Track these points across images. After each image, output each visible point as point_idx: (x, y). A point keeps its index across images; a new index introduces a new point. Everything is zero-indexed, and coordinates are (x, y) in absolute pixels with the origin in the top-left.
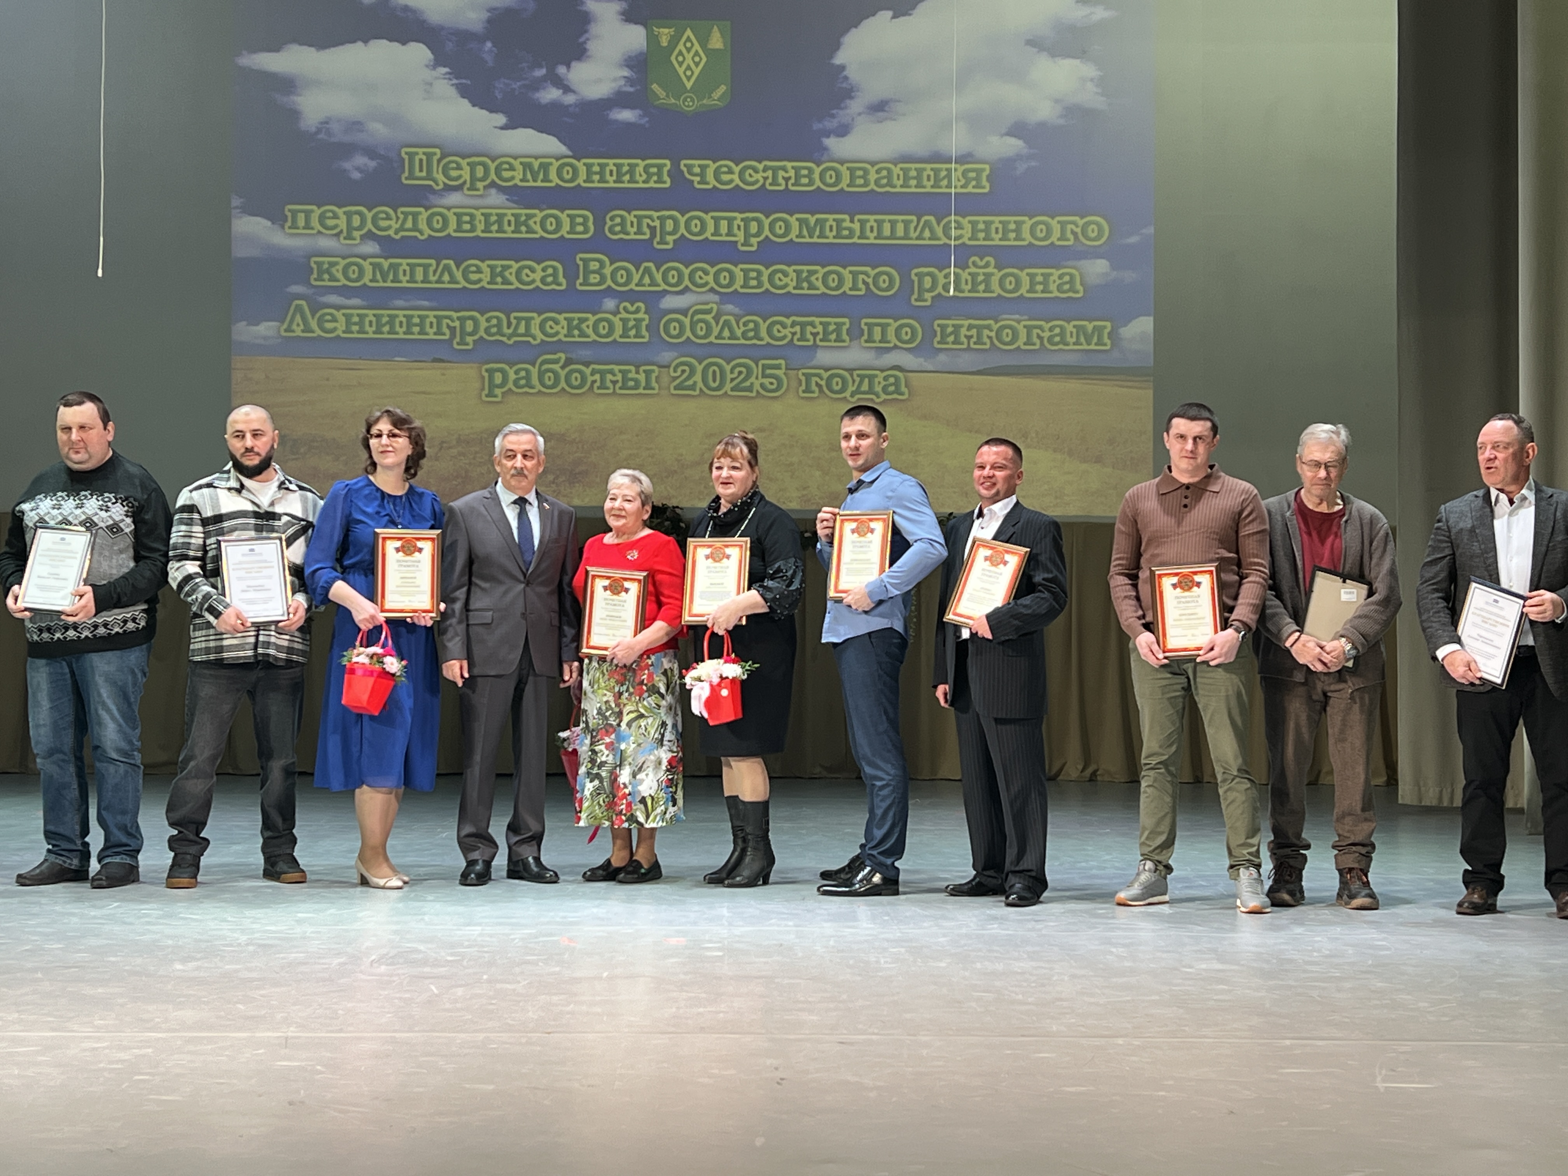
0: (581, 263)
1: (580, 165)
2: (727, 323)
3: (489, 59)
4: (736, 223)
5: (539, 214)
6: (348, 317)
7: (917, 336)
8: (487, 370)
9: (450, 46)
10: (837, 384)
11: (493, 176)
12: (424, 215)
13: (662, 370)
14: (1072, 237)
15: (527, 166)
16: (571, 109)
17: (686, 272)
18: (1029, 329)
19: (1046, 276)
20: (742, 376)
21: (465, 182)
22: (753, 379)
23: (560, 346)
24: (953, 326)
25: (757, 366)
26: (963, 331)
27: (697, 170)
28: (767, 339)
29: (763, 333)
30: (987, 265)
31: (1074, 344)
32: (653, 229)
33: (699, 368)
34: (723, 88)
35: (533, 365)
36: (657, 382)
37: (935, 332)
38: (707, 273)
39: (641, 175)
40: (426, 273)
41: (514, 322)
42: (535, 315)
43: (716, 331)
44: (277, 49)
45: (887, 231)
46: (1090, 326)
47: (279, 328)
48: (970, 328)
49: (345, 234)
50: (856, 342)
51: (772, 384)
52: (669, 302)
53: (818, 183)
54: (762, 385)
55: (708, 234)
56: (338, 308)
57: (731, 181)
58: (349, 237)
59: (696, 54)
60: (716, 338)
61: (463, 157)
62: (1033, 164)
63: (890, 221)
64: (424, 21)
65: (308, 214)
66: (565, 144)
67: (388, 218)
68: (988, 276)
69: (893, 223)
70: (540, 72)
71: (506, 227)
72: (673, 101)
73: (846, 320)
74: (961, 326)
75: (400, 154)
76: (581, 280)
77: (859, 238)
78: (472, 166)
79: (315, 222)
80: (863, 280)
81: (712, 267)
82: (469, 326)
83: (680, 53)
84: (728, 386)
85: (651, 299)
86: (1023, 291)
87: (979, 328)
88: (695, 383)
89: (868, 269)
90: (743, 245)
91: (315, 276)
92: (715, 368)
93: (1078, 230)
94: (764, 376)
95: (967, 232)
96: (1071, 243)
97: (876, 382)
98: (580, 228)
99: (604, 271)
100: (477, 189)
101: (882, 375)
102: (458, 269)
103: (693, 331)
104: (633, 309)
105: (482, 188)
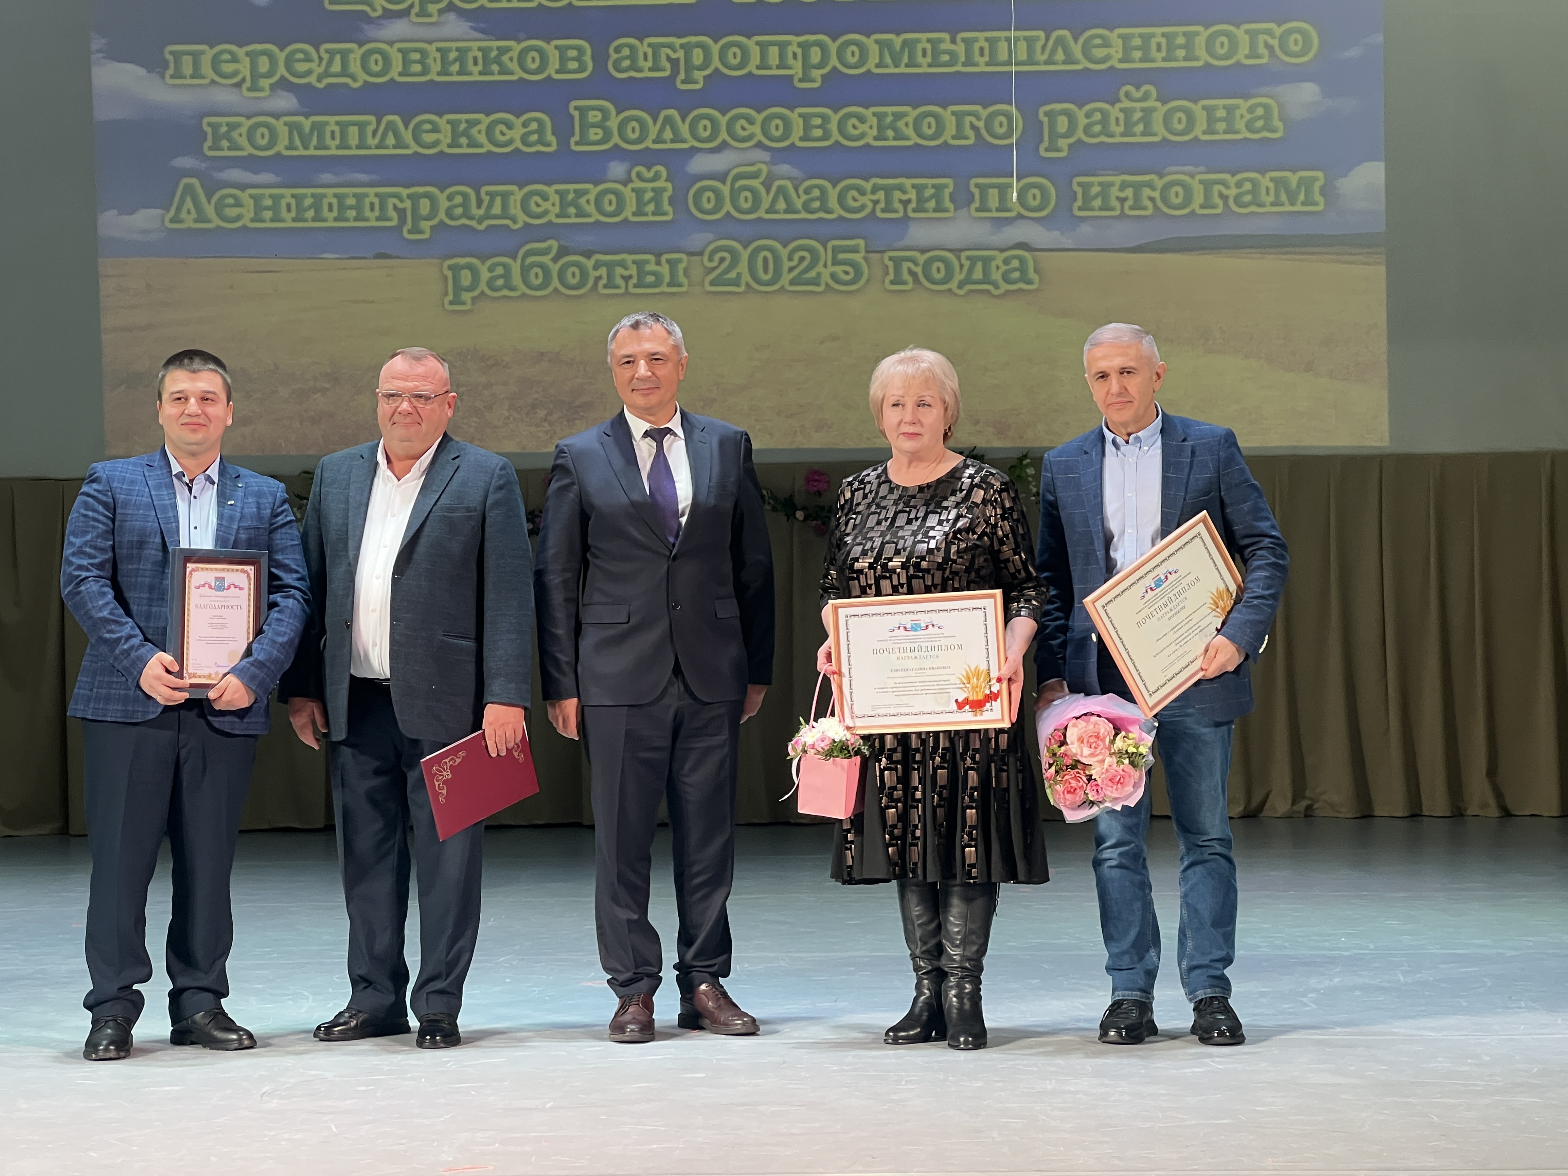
0: (576, 114)
2: (781, 190)
4: (790, 49)
5: (516, 47)
6: (256, 199)
7: (1049, 201)
8: (450, 268)
10: (938, 271)
12: (357, 53)
13: (693, 258)
14: (1266, 53)
17: (723, 120)
18: (1207, 185)
19: (1230, 110)
20: (805, 264)
21: (412, 6)
22: (819, 268)
23: (548, 231)
24: (1100, 184)
25: (825, 249)
26: (1115, 192)
28: (839, 212)
29: (833, 203)
30: (1146, 97)
31: (1272, 204)
32: (674, 63)
33: (745, 255)
35: (514, 257)
36: (685, 275)
37: (1075, 193)
38: (752, 122)
40: (362, 135)
41: (486, 199)
42: (514, 188)
43: (766, 202)
45: (1003, 54)
46: (1293, 179)
47: (163, 216)
48: (1123, 186)
49: (248, 84)
50: (963, 212)
51: (847, 273)
52: (699, 164)
54: (833, 276)
55: (752, 67)
56: (243, 187)
58: (254, 88)
60: (767, 212)
63: (1006, 39)
65: (196, 56)
67: (308, 60)
68: (1148, 113)
69: (1011, 43)
71: (471, 67)
73: (948, 181)
74: (1111, 184)
76: (577, 138)
77: (964, 65)
79: (206, 68)
80: (971, 124)
81: (759, 112)
82: (425, 206)
84: (786, 278)
85: (675, 160)
86: (1198, 132)
87: (1137, 187)
88: (739, 275)
89: (977, 108)
90: (800, 80)
91: (209, 143)
92: (767, 253)
93: (1275, 43)
94: (835, 263)
95: (1116, 51)
96: (1264, 61)
97: (994, 268)
98: (573, 65)
99: (608, 124)
100: (430, 15)
101: (1000, 257)
102: (406, 128)
103: (735, 204)
104: (650, 175)
105: (435, 14)
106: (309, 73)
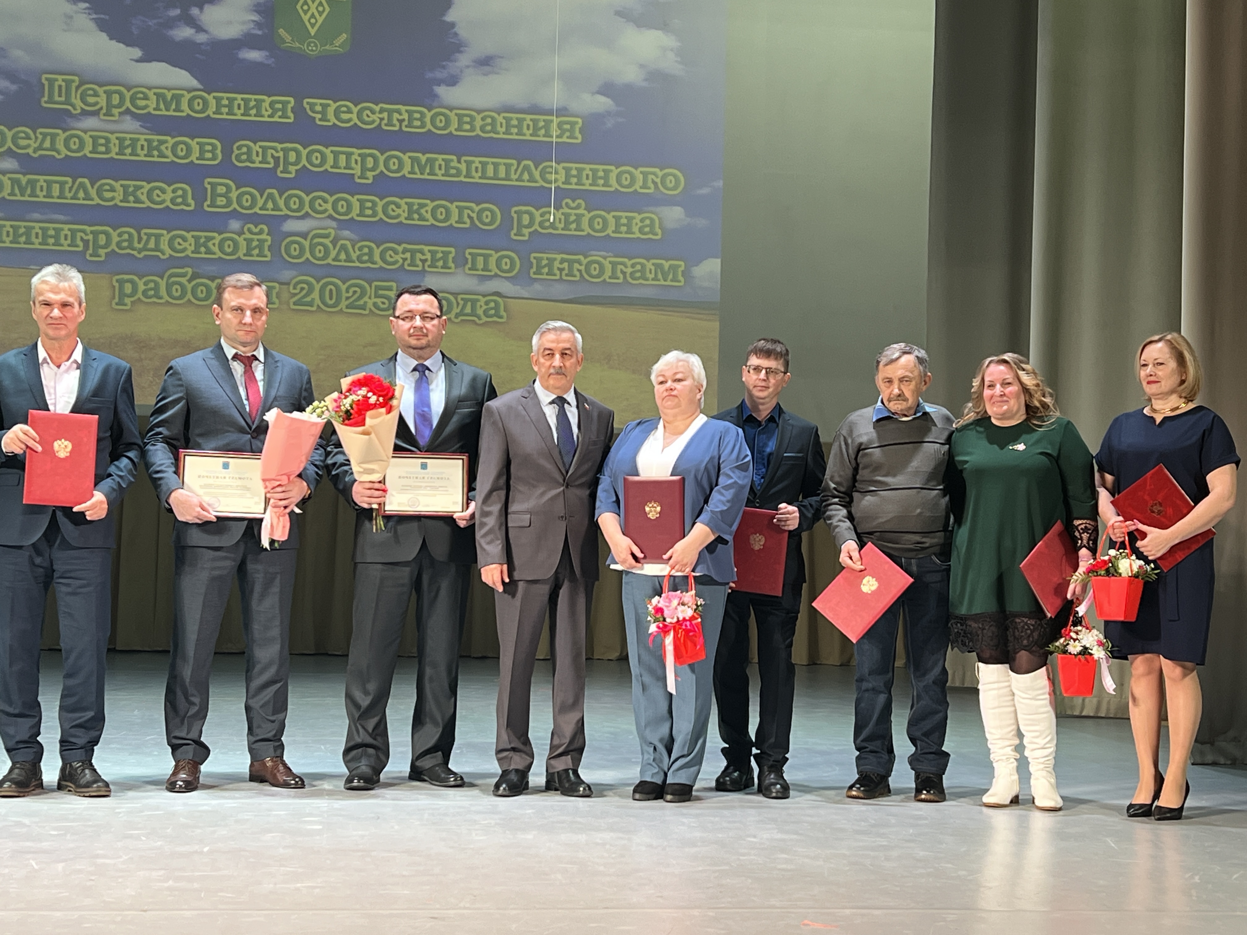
0: (209, 187)
1: (210, 98)
2: (343, 248)
4: (354, 158)
5: (171, 141)
7: (515, 266)
8: (117, 281)
11: (128, 104)
12: (61, 136)
13: (282, 286)
14: (652, 186)
15: (160, 97)
16: (203, 47)
17: (307, 199)
18: (614, 265)
19: (630, 219)
20: (357, 296)
21: (101, 108)
22: (366, 299)
23: (186, 262)
24: (548, 259)
25: (371, 286)
26: (557, 264)
27: (318, 108)
28: (380, 263)
29: (377, 258)
30: (578, 207)
31: (653, 280)
32: (277, 160)
33: (317, 287)
34: (345, 35)
35: (162, 278)
36: (277, 297)
37: (532, 263)
38: (327, 202)
39: (266, 110)
40: (62, 190)
41: (145, 238)
42: (164, 232)
43: (333, 254)
45: (490, 172)
46: (666, 265)
48: (562, 261)
50: (459, 270)
51: (383, 303)
52: (290, 226)
53: (429, 126)
54: (375, 304)
55: (327, 167)
57: (349, 120)
59: (321, 4)
60: (334, 260)
61: (101, 85)
62: (620, 120)
63: (493, 163)
66: (196, 79)
67: (28, 138)
68: (579, 217)
69: (496, 165)
70: (175, 12)
71: (139, 151)
72: (298, 45)
73: (453, 250)
74: (555, 259)
75: (40, 79)
76: (208, 202)
77: (465, 177)
78: (109, 94)
80: (468, 214)
81: (331, 195)
82: (102, 240)
83: (306, 3)
84: (343, 304)
85: (273, 222)
86: (609, 231)
87: (571, 262)
88: (313, 299)
89: (472, 205)
90: (359, 178)
92: (332, 287)
93: (658, 180)
94: (377, 296)
95: (561, 178)
96: (652, 191)
97: (478, 306)
98: (209, 155)
99: (231, 195)
100: (112, 115)
101: (483, 300)
102: (92, 187)
103: (312, 253)
104: (256, 230)
105: (117, 114)
106: (28, 146)
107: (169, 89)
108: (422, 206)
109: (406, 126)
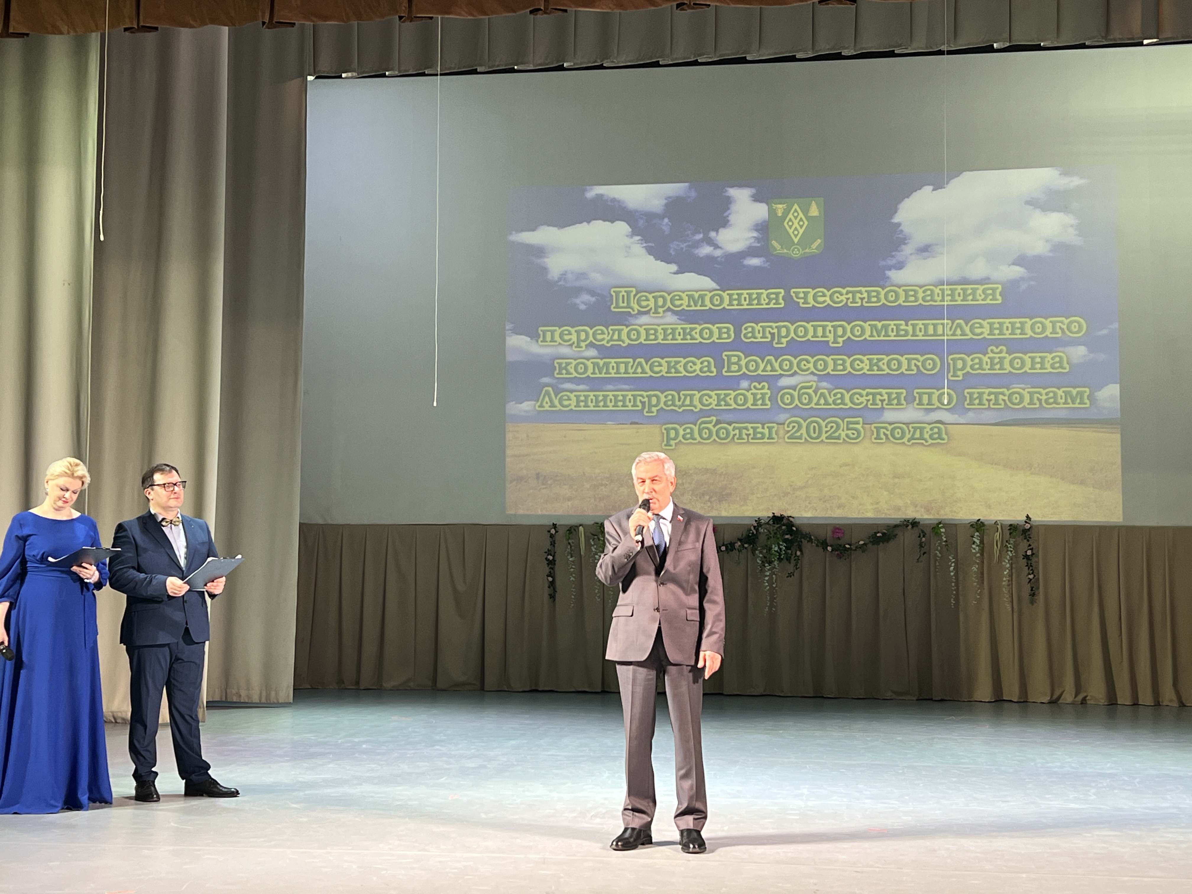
0: (725, 358)
1: (725, 295)
2: (822, 395)
3: (666, 229)
4: (828, 329)
5: (699, 328)
6: (577, 397)
7: (953, 401)
8: (665, 429)
9: (641, 223)
10: (898, 433)
11: (669, 304)
12: (626, 330)
13: (780, 426)
14: (1060, 331)
15: (690, 297)
16: (719, 259)
17: (795, 362)
18: (1031, 394)
19: (1043, 358)
20: (833, 429)
21: (651, 309)
22: (840, 431)
23: (711, 412)
24: (978, 393)
25: (843, 422)
26: (985, 396)
27: (802, 295)
28: (850, 405)
29: (847, 400)
30: (1001, 352)
31: (1063, 404)
32: (773, 335)
33: (804, 425)
34: (819, 241)
35: (695, 425)
36: (776, 434)
37: (966, 397)
38: (809, 362)
39: (764, 300)
40: (626, 368)
41: (683, 397)
42: (696, 392)
43: (815, 400)
44: (533, 230)
45: (931, 331)
46: (1074, 392)
47: (535, 406)
48: (990, 394)
49: (576, 344)
50: (911, 405)
51: (853, 434)
52: (784, 382)
53: (883, 301)
54: (847, 435)
55: (809, 337)
56: (571, 391)
57: (824, 302)
58: (578, 346)
59: (801, 220)
60: (816, 404)
61: (650, 293)
62: (1032, 283)
63: (933, 324)
64: (625, 207)
65: (553, 332)
66: (715, 282)
67: (603, 333)
68: (1002, 359)
69: (935, 326)
70: (699, 237)
71: (677, 337)
72: (785, 251)
73: (904, 391)
74: (984, 393)
75: (610, 293)
76: (726, 369)
77: (912, 336)
78: (656, 298)
79: (557, 338)
80: (915, 364)
81: (812, 358)
82: (654, 400)
83: (790, 220)
84: (824, 436)
85: (772, 380)
86: (1027, 369)
87: (996, 395)
88: (802, 434)
89: (918, 356)
90: (833, 343)
91: (557, 371)
92: (815, 424)
93: (1065, 327)
94: (848, 429)
95: (986, 330)
96: (1059, 335)
97: (925, 432)
98: (725, 336)
99: (741, 363)
100: (659, 313)
101: (928, 427)
102: (647, 364)
103: (800, 400)
104: (760, 387)
105: (662, 312)
106: (603, 339)
107: (697, 291)
108: (879, 360)
109: (866, 302)
